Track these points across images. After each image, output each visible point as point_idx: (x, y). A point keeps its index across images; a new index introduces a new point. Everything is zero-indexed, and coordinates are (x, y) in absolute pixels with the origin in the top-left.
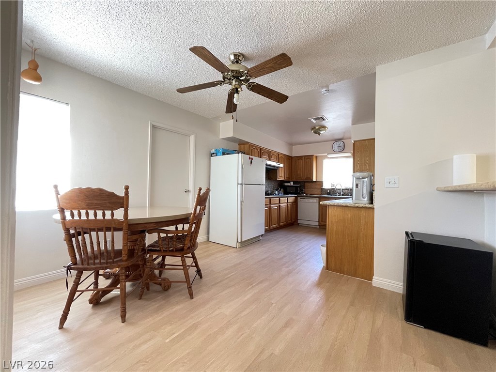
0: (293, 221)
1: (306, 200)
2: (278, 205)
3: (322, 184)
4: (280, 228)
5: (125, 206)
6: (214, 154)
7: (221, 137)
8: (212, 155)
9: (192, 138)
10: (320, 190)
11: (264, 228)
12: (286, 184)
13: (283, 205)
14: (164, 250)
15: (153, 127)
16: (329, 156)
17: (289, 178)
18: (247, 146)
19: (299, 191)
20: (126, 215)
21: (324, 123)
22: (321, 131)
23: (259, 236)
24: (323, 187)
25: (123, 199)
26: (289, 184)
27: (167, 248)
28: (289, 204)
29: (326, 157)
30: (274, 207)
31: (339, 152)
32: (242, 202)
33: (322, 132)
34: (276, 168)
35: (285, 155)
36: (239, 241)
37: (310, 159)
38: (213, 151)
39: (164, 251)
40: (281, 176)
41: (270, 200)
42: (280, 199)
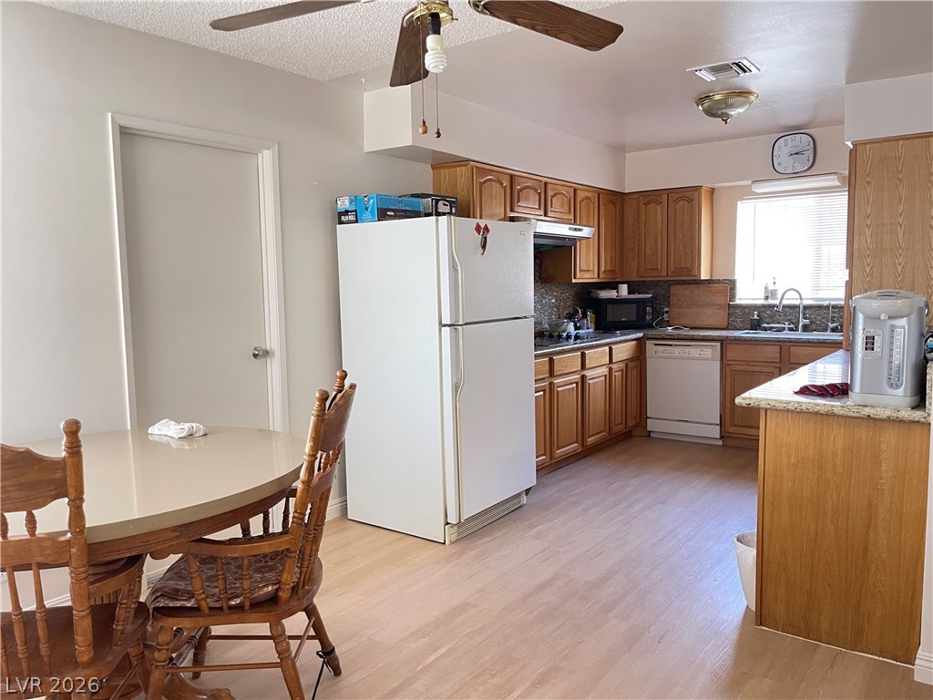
0: (631, 423)
1: (677, 351)
2: (576, 377)
3: (733, 288)
4: (587, 453)
5: (71, 490)
6: (346, 212)
7: (369, 146)
8: (340, 217)
9: (266, 161)
10: (724, 313)
11: (532, 462)
12: (604, 294)
13: (596, 374)
14: (212, 605)
15: (121, 133)
16: (759, 189)
17: (612, 271)
18: (462, 172)
19: (648, 318)
20: (77, 515)
21: (743, 80)
22: (731, 106)
23: (519, 495)
24: (738, 302)
25: (64, 469)
26: (612, 294)
27: (220, 599)
28: (614, 366)
29: (747, 193)
30: (565, 383)
31: (796, 175)
32: (456, 388)
33: (733, 112)
34: (568, 244)
35: (600, 192)
36: (453, 519)
37: (690, 201)
38: (344, 204)
39: (210, 608)
40: (586, 269)
41: (551, 361)
42: (583, 355)
